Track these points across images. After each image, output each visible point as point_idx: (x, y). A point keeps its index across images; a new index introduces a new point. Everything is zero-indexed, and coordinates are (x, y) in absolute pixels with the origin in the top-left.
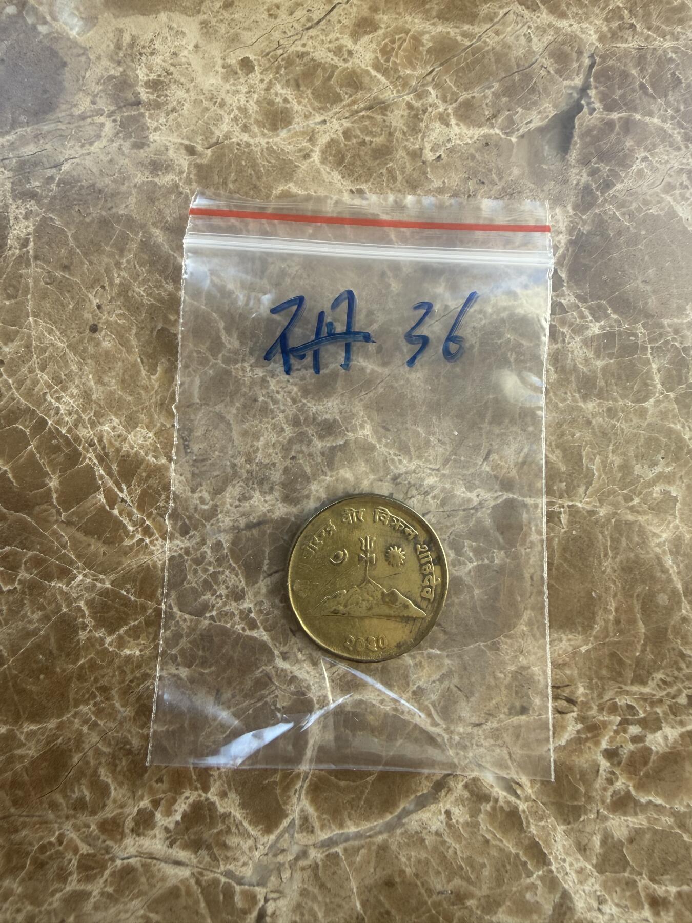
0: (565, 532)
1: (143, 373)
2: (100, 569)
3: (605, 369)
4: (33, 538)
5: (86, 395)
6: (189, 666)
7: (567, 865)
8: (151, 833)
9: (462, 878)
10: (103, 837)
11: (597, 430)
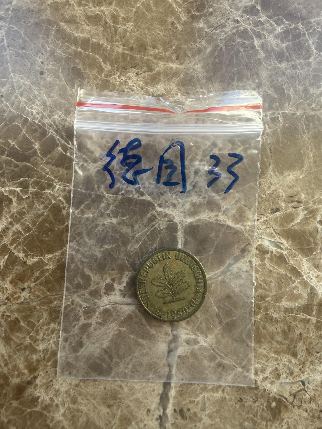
0: (283, 125)
1: (69, 89)
2: (66, 181)
3: (287, 47)
4: (32, 173)
5: (44, 104)
6: (116, 217)
7: (310, 275)
8: (113, 293)
9: (262, 289)
10: (92, 298)
11: (289, 76)
